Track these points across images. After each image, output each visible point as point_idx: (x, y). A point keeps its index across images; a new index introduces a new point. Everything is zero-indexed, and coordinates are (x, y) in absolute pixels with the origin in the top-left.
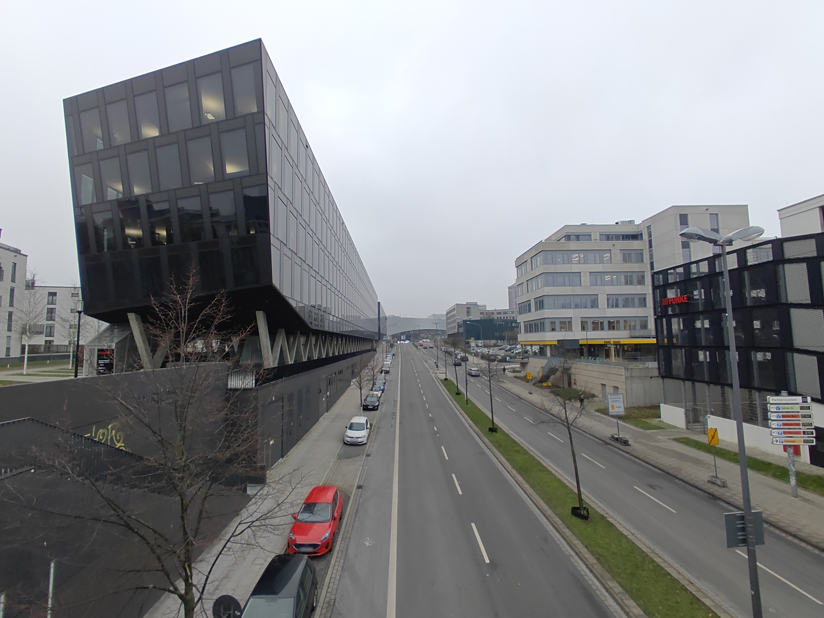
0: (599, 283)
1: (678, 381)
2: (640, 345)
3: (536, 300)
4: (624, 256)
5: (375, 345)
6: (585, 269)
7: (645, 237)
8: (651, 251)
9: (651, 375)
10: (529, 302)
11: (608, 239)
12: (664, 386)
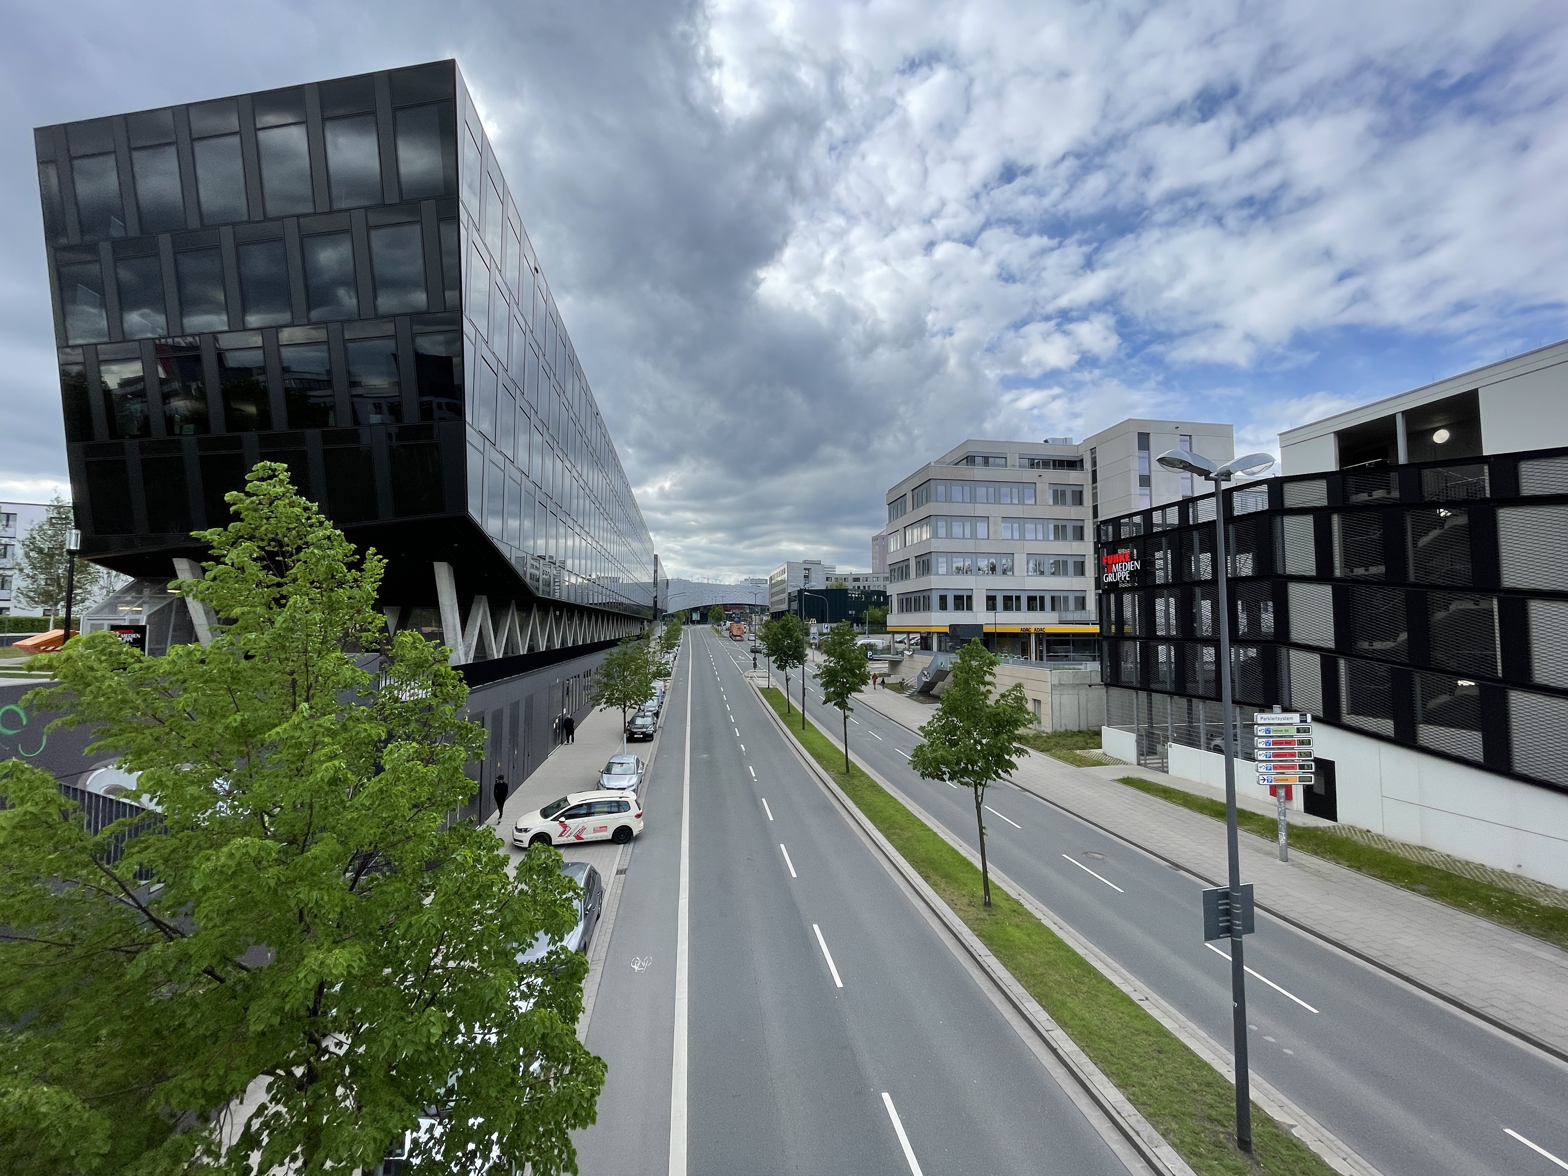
0: (1016, 536)
1: (1127, 691)
2: (1074, 635)
3: (918, 559)
4: (1055, 493)
5: (647, 628)
6: (996, 511)
7: (1088, 465)
8: (1095, 488)
9: (1089, 682)
10: (906, 563)
11: (1032, 465)
12: (1108, 699)
